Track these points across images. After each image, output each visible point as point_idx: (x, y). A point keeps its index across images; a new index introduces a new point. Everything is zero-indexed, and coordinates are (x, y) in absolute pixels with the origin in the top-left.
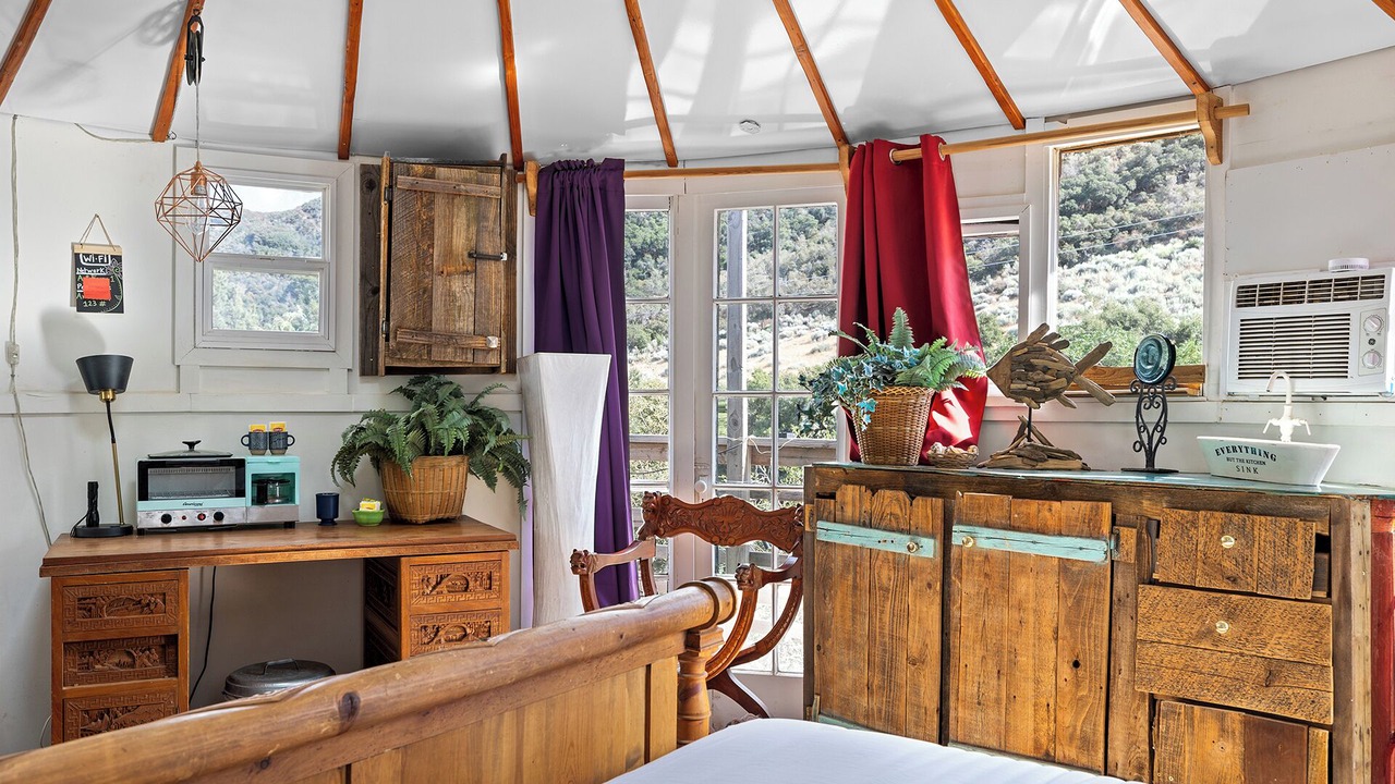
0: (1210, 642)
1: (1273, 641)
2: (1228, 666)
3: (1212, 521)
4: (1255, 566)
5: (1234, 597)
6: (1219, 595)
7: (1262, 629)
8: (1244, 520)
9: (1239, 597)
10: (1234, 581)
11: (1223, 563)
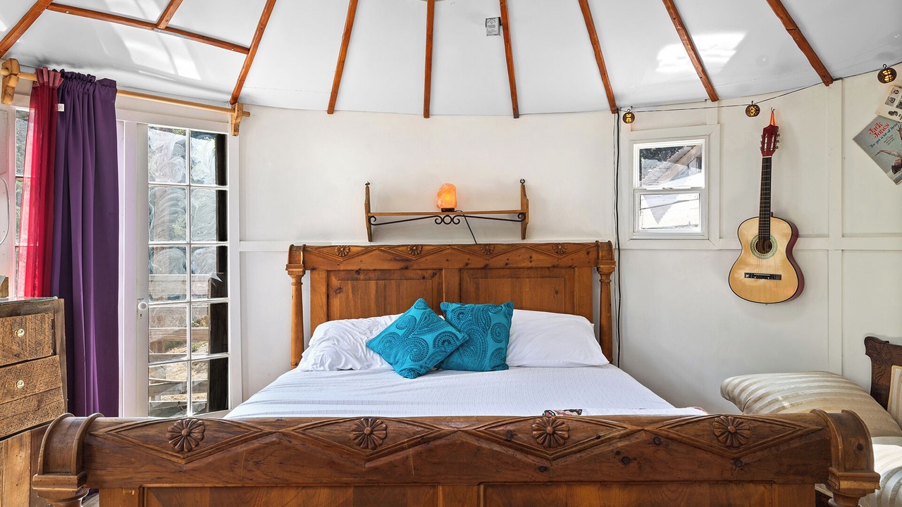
0: (10, 397)
1: (39, 383)
2: (20, 407)
3: (6, 323)
4: (28, 344)
5: (18, 366)
6: (11, 367)
7: (33, 379)
8: (22, 319)
9: (21, 364)
10: (18, 357)
11: (13, 348)
